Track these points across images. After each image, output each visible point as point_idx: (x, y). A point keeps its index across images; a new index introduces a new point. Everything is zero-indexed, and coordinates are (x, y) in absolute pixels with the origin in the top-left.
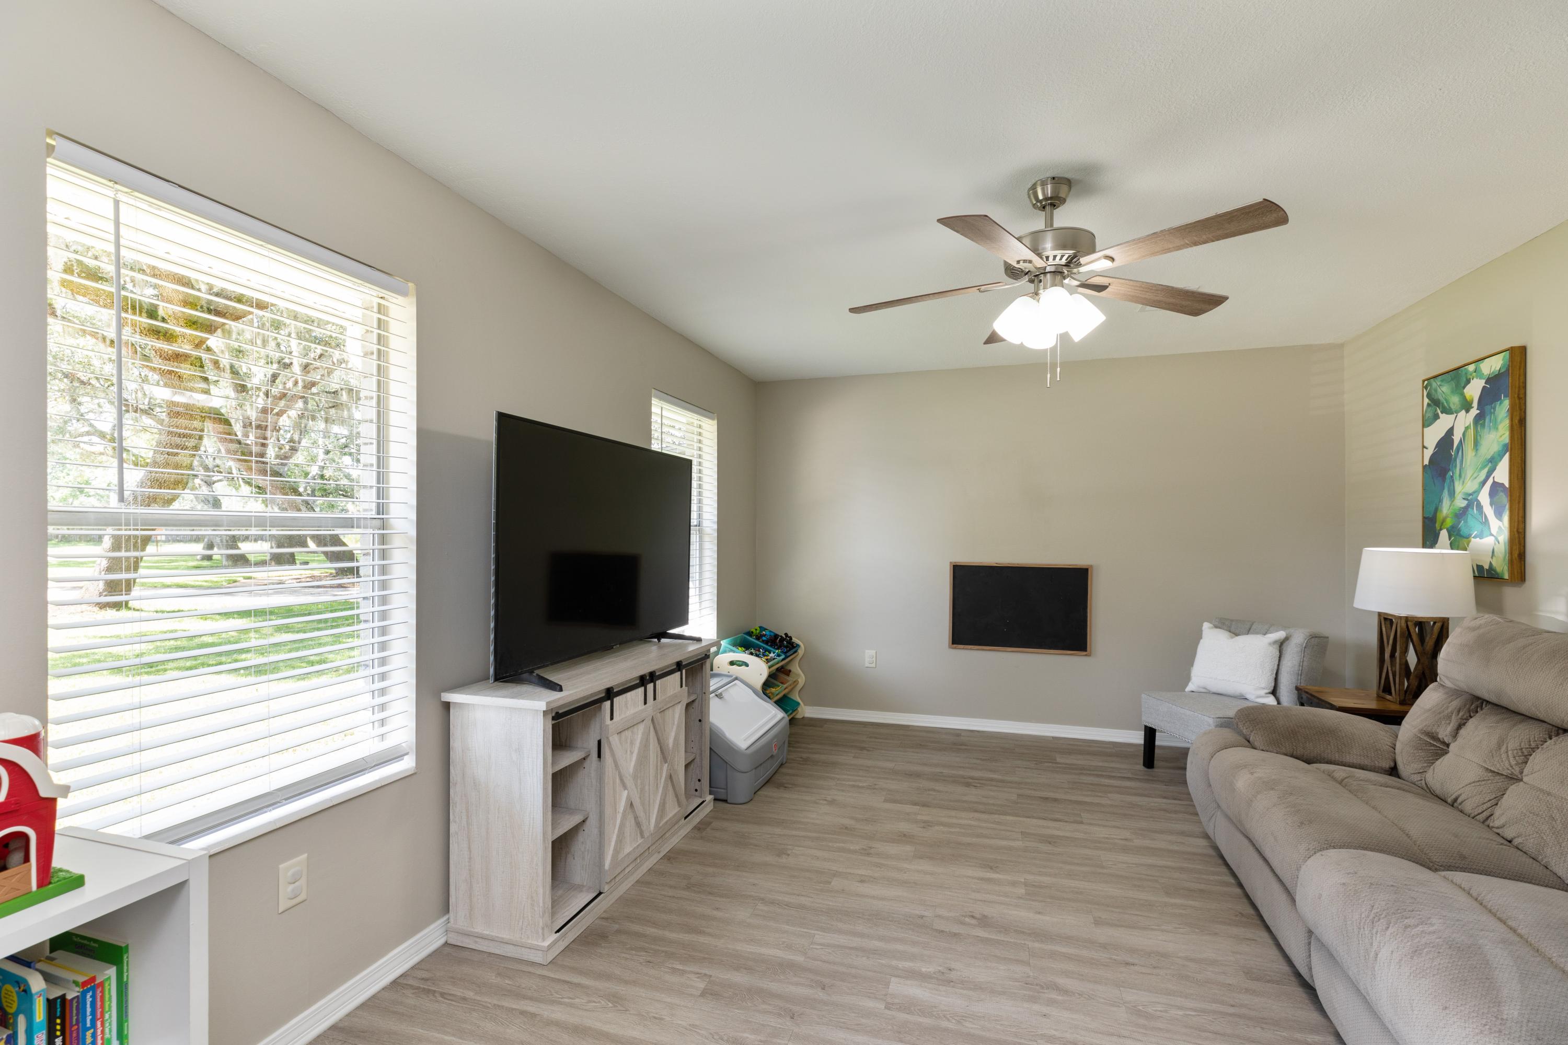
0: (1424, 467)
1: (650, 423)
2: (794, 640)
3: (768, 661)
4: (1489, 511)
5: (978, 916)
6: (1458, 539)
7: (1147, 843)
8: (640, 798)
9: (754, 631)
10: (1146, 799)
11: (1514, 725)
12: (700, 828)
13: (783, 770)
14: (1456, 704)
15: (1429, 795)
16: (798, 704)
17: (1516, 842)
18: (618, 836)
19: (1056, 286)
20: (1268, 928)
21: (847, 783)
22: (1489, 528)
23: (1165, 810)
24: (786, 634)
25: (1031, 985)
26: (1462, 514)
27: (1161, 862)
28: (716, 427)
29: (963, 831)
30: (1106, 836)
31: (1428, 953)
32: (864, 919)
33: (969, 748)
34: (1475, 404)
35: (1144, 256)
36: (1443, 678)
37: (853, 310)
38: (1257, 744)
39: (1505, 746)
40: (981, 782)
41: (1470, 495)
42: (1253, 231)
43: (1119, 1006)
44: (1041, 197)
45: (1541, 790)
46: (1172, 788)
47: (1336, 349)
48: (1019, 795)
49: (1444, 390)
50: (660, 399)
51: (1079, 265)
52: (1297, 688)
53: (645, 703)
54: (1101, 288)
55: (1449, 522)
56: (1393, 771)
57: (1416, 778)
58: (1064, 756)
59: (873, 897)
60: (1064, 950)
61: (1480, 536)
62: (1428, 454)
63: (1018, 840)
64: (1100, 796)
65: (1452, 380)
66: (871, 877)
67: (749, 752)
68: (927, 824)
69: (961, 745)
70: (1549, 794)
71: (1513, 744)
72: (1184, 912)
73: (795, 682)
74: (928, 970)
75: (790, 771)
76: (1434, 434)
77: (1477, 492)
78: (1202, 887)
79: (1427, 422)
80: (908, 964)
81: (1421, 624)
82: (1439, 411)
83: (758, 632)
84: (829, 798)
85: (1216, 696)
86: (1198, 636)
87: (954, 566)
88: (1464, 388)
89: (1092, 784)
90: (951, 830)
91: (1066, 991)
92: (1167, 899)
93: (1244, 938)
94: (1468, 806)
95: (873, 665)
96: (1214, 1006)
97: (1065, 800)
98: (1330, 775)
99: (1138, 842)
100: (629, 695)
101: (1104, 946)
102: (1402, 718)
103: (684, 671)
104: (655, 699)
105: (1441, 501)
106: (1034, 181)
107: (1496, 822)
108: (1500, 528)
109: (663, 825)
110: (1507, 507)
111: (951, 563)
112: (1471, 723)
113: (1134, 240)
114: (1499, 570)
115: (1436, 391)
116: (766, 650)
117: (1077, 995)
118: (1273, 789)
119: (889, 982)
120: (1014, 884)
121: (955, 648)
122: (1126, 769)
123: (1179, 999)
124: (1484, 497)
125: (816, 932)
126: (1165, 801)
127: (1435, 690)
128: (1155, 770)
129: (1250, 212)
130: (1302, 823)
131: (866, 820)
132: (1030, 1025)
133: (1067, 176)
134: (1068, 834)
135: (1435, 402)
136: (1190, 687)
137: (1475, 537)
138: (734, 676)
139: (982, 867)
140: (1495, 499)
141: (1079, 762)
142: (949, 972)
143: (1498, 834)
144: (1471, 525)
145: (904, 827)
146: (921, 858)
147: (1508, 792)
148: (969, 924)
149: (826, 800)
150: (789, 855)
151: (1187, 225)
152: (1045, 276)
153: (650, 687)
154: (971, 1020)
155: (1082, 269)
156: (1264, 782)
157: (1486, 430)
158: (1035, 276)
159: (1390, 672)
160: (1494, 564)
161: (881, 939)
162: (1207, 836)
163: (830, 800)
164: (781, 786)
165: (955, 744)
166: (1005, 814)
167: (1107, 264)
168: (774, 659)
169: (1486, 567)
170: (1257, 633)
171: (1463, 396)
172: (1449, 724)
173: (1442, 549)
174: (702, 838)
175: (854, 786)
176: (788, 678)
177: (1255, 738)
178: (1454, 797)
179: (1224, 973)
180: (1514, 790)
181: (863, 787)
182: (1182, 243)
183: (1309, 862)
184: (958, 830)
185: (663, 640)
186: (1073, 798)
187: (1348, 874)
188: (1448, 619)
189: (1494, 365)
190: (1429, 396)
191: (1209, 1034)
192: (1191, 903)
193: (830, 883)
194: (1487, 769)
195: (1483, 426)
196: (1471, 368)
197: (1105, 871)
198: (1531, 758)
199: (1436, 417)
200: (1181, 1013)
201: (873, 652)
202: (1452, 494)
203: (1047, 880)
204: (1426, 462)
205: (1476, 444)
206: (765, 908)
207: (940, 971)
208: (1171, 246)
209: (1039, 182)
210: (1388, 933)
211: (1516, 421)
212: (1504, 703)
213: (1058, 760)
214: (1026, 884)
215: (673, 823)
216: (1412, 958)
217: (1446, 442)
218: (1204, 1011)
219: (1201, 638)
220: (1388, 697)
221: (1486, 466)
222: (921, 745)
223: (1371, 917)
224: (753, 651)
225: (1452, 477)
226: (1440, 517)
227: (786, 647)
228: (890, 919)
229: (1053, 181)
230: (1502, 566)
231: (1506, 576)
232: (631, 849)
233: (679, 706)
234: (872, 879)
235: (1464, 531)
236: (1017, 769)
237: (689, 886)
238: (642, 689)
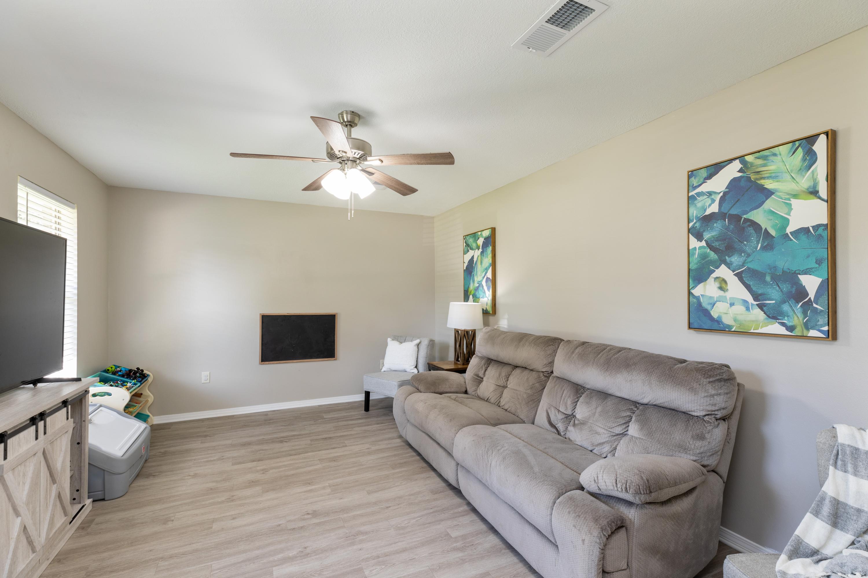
0: (464, 270)
1: (16, 204)
2: (145, 372)
3: (128, 389)
4: (485, 288)
5: (311, 512)
6: (476, 299)
7: (377, 447)
8: (32, 519)
9: (110, 369)
10: (370, 427)
11: (503, 367)
12: (83, 527)
13: (148, 464)
14: (483, 362)
15: (479, 398)
16: (148, 416)
17: (508, 410)
18: (12, 559)
19: (354, 168)
20: (434, 470)
21: (202, 461)
22: (486, 295)
23: (380, 430)
24: (138, 369)
25: (349, 537)
26: (477, 289)
27: (386, 455)
28: (76, 215)
29: (287, 468)
30: (360, 449)
31: (508, 457)
32: (243, 541)
33: (275, 421)
34: (481, 247)
35: (396, 164)
36: (477, 352)
37: (233, 155)
38: (422, 390)
39: (501, 376)
40: (288, 438)
41: (480, 282)
42: (441, 164)
43: (390, 529)
44: (346, 120)
45: (514, 389)
46: (379, 419)
47: (432, 218)
48: (311, 440)
49: (471, 241)
50: (26, 186)
51: (366, 160)
52: (428, 364)
53: (37, 438)
54: (371, 174)
55: (473, 292)
56: (466, 392)
57: (473, 393)
58: (327, 414)
59: (246, 525)
60: (359, 513)
61: (483, 298)
62: (466, 265)
63: (319, 464)
64: (350, 431)
65: (473, 237)
66: (239, 514)
67: (125, 457)
68: (264, 471)
69: (270, 420)
70: (516, 390)
71: (503, 374)
72: (401, 474)
73: (146, 401)
74: (293, 554)
75: (154, 464)
76: (467, 257)
77: (482, 281)
78: (405, 460)
79: (465, 253)
80: (280, 556)
81: (467, 332)
82: (469, 249)
83: (113, 369)
84: (192, 474)
85: (395, 372)
86: (386, 345)
87: (262, 316)
88: (477, 241)
89: (345, 425)
90: (280, 470)
91: (366, 533)
92: (393, 471)
93: (427, 478)
94: (492, 400)
95: (208, 381)
96: (426, 512)
97: (335, 437)
98: (450, 397)
99: (374, 448)
100: (22, 435)
101: (375, 503)
102: (466, 370)
103: (70, 407)
104: (45, 433)
105: (470, 284)
106: (343, 110)
107: (502, 404)
108: (489, 294)
109: (52, 536)
110: (491, 287)
111: (260, 314)
112: (489, 369)
113: (394, 155)
114: (489, 310)
115: (468, 241)
116: (124, 382)
117: (371, 532)
118: (435, 408)
119: (272, 571)
120: (324, 488)
121: (263, 364)
122: (356, 415)
123: (412, 514)
124: (484, 283)
125: (212, 563)
126: (378, 425)
127: (475, 357)
128: (370, 412)
129: (443, 156)
130: (451, 420)
131: (223, 480)
132: (356, 558)
133: (360, 113)
134: (342, 454)
135: (468, 245)
136: (384, 369)
137: (481, 298)
138: (98, 405)
139: (304, 485)
140: (487, 283)
141: (335, 416)
142: (305, 549)
143: (503, 408)
144: (480, 293)
145: (251, 477)
146: (267, 491)
147: (504, 392)
148: (307, 519)
149: (190, 476)
150: (173, 521)
151: (418, 154)
152: (348, 161)
153: (41, 424)
154: (325, 570)
155: (366, 163)
156: (431, 406)
157: (484, 257)
158: (342, 161)
159: (459, 352)
160: (487, 308)
161: (258, 548)
162: (401, 437)
163: (193, 474)
164: (149, 476)
165: (266, 420)
166: (307, 452)
167: (378, 163)
168: (133, 387)
169: (485, 309)
170: (409, 341)
171: (477, 243)
172: (482, 370)
173: (470, 303)
174: (88, 534)
175: (208, 461)
176: (141, 399)
177: (421, 388)
178: (487, 398)
179: (424, 496)
180: (506, 391)
181: (214, 460)
182: (413, 162)
183: (457, 435)
184: (284, 469)
185: (39, 385)
186: (339, 435)
187: (474, 436)
188: (476, 329)
189: (486, 233)
190: (466, 242)
191: (427, 525)
192: (403, 469)
193: (212, 528)
194: (497, 385)
195: (483, 256)
196: (479, 233)
197: (364, 467)
198: (509, 378)
199: (468, 251)
200: (415, 520)
201: (208, 373)
202: (474, 281)
203: (339, 480)
204: (465, 268)
205: (481, 263)
206: (167, 563)
207: (300, 551)
208: (408, 162)
209: (345, 112)
210: (493, 455)
211: (493, 255)
212: (499, 359)
213: (325, 417)
214: (330, 486)
215: (61, 530)
216: (503, 461)
217: (471, 261)
218: (422, 516)
219: (387, 346)
220: (459, 363)
221: (484, 271)
222: (245, 425)
223: (486, 451)
224: (112, 383)
225: (473, 275)
226: (470, 290)
227: (140, 377)
228: (260, 534)
229: (353, 114)
230: (490, 309)
231: (491, 313)
232: (24, 566)
233: (67, 435)
234: (240, 515)
235: (478, 296)
236: (305, 426)
237: (88, 574)
238: (34, 427)
